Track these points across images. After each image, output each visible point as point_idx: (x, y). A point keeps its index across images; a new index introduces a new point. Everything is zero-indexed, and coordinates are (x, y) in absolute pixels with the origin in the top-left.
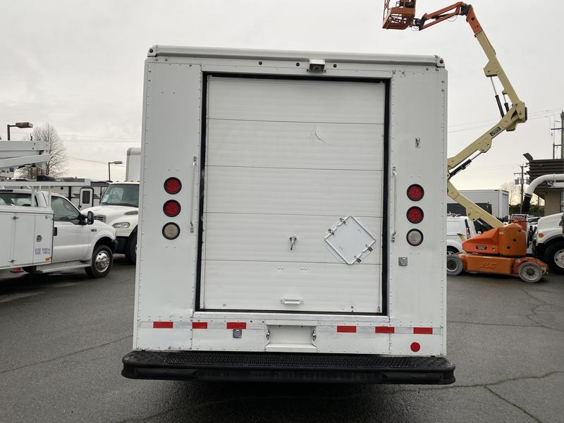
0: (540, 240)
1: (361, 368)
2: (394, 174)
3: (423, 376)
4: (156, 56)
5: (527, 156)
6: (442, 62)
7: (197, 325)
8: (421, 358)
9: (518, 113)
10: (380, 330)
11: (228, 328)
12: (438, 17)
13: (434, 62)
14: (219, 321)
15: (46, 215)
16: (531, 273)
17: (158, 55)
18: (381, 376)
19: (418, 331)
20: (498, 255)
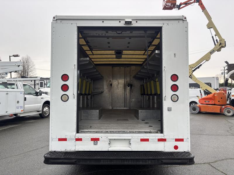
0: (232, 98)
1: (151, 158)
2: (165, 70)
3: (179, 161)
4: (56, 20)
5: (226, 62)
6: (185, 18)
8: (179, 152)
9: (222, 43)
10: (160, 140)
11: (91, 141)
12: (186, 4)
13: (182, 18)
15: (21, 92)
16: (229, 112)
18: (160, 161)
19: (177, 140)
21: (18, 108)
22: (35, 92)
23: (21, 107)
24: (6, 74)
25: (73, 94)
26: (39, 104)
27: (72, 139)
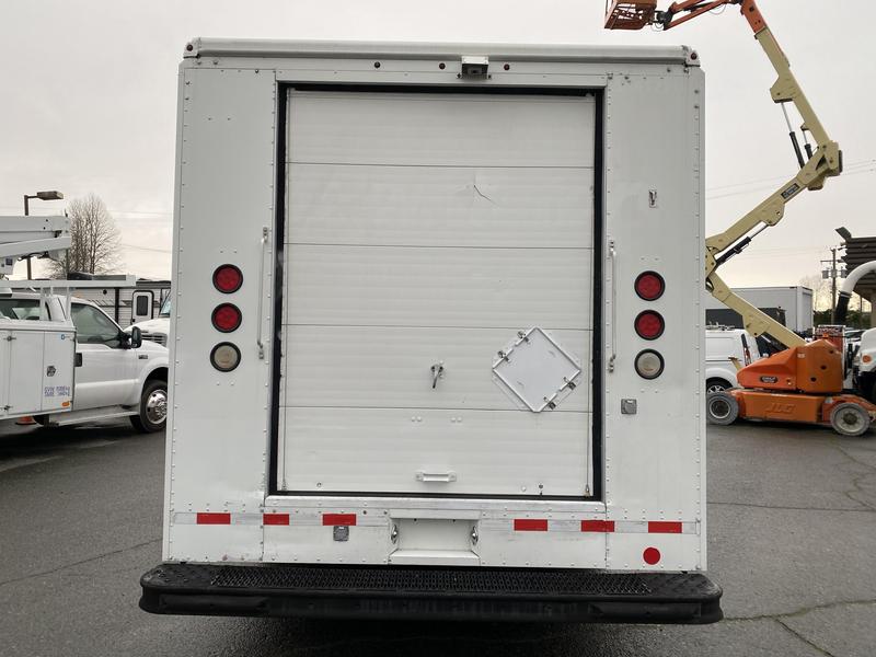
0: (865, 367)
1: (554, 594)
2: (611, 254)
3: (664, 609)
4: (198, 56)
5: (843, 232)
6: (694, 56)
7: (271, 519)
8: (662, 575)
9: (828, 159)
10: (590, 526)
11: (324, 524)
12: (695, 9)
13: (680, 56)
14: (308, 511)
15: (63, 334)
16: (851, 421)
17: (202, 55)
18: (589, 609)
19: (656, 527)
20: (797, 391)
21: (49, 392)
22: (115, 334)
23: (62, 390)
24: (10, 262)
25: (259, 343)
26: (132, 381)
27: (247, 517)
